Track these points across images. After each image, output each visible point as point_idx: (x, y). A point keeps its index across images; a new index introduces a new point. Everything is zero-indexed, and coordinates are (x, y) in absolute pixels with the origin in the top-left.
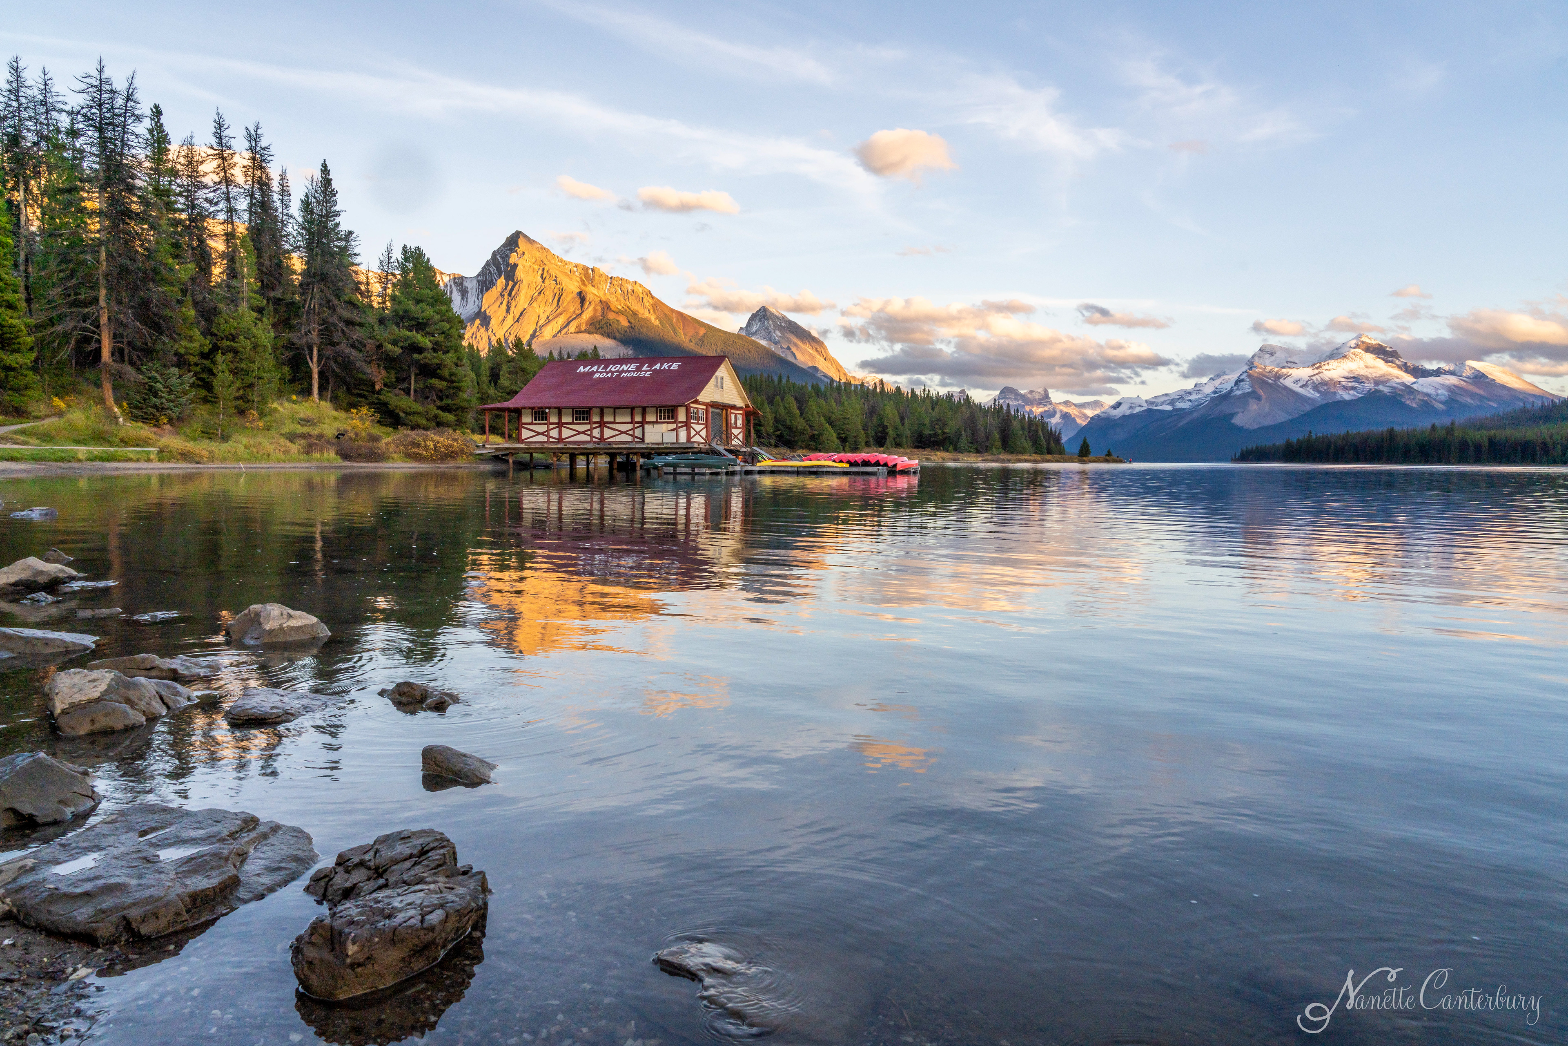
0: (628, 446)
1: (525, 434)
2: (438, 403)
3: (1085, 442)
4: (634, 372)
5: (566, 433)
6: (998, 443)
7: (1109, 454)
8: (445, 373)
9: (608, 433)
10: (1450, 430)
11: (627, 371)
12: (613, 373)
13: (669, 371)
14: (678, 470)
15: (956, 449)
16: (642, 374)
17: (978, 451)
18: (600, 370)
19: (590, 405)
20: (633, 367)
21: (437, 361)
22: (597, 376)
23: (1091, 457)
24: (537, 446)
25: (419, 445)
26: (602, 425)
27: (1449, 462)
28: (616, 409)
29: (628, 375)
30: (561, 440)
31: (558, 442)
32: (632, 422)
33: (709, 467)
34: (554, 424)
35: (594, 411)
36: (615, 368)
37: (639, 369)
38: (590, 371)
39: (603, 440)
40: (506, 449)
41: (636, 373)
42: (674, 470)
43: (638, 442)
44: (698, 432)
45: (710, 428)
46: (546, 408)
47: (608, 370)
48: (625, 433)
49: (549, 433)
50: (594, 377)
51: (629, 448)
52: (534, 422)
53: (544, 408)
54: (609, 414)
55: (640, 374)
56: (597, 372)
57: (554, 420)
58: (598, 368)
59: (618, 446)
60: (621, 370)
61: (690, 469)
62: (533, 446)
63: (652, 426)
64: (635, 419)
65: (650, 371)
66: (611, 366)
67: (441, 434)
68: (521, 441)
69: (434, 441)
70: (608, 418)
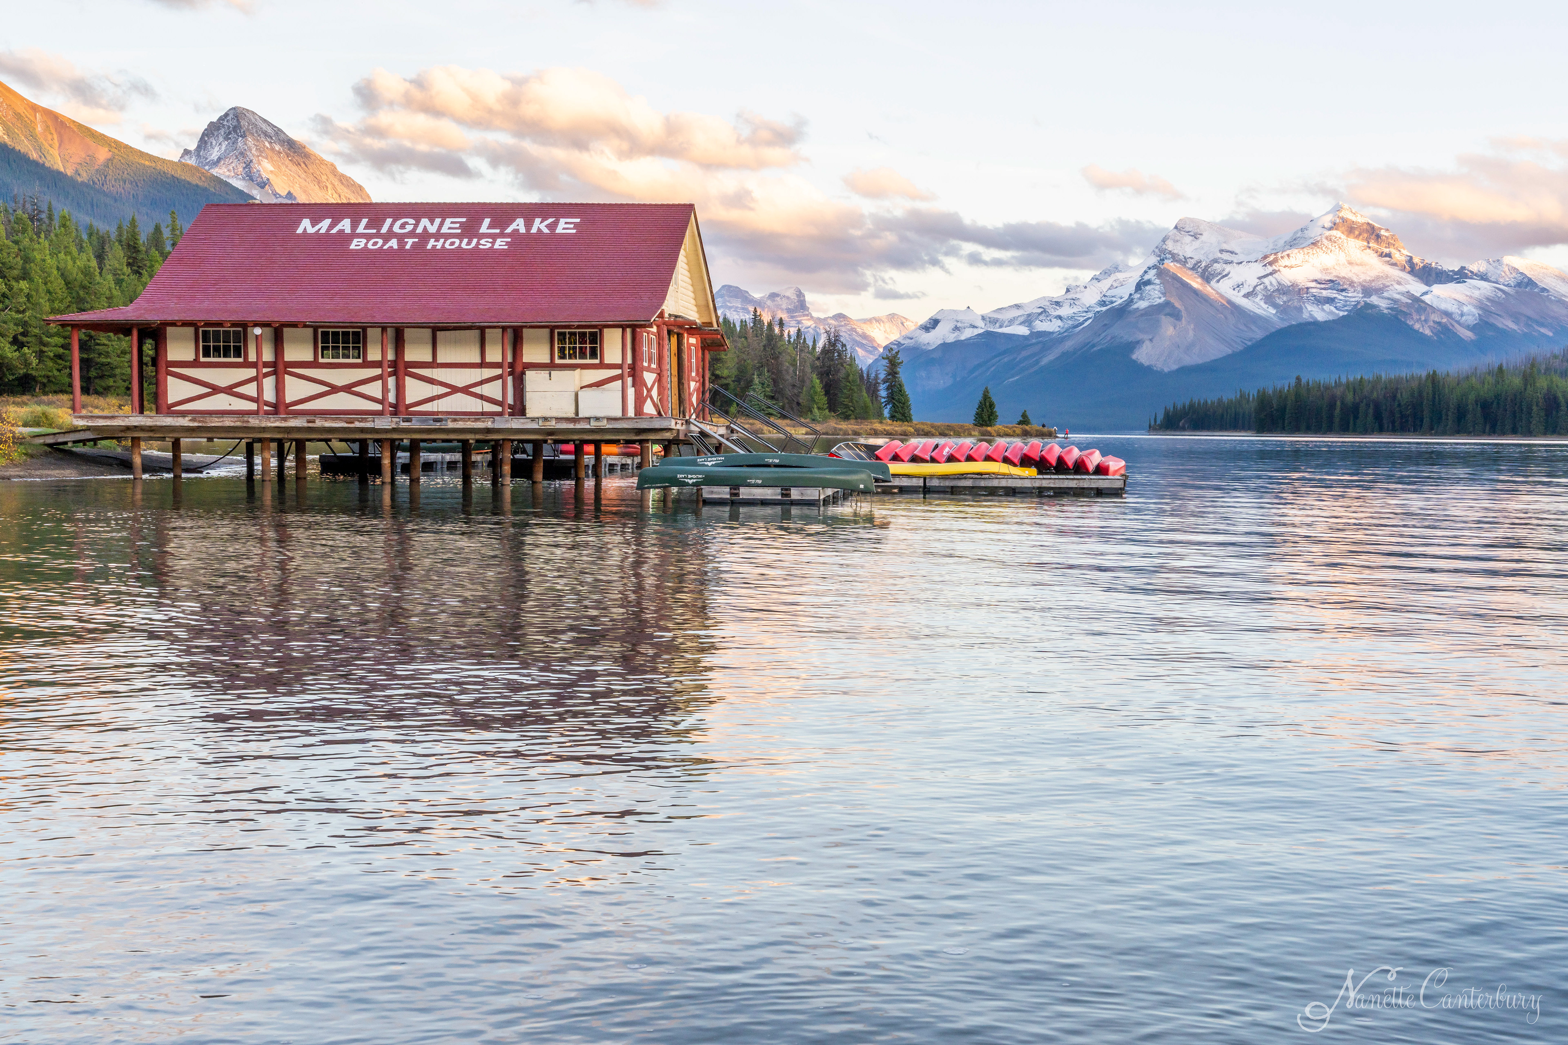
0: (489, 424)
1: (176, 390)
3: (986, 396)
4: (460, 237)
5: (295, 389)
7: (1025, 421)
9: (415, 390)
11: (438, 236)
12: (401, 238)
13: (553, 237)
14: (745, 493)
16: (485, 244)
18: (361, 229)
19: (363, 318)
20: (450, 225)
22: (357, 244)
23: (998, 427)
24: (228, 422)
26: (400, 368)
28: (436, 332)
29: (447, 246)
30: (282, 408)
31: (276, 413)
32: (483, 364)
33: (824, 484)
34: (266, 365)
35: (373, 334)
36: (403, 226)
37: (470, 230)
38: (334, 231)
39: (402, 408)
40: (128, 428)
41: (466, 240)
42: (731, 494)
43: (510, 414)
44: (649, 391)
45: (664, 380)
46: (256, 324)
47: (384, 230)
48: (466, 390)
49: (250, 390)
50: (352, 247)
51: (488, 431)
52: (202, 359)
53: (244, 325)
54: (418, 341)
55: (478, 243)
56: (354, 235)
57: (268, 355)
58: (355, 225)
59: (460, 425)
60: (419, 230)
61: (779, 490)
62: (215, 422)
63: (544, 374)
64: (494, 354)
65: (502, 235)
66: (389, 221)
68: (168, 410)
70: (416, 353)
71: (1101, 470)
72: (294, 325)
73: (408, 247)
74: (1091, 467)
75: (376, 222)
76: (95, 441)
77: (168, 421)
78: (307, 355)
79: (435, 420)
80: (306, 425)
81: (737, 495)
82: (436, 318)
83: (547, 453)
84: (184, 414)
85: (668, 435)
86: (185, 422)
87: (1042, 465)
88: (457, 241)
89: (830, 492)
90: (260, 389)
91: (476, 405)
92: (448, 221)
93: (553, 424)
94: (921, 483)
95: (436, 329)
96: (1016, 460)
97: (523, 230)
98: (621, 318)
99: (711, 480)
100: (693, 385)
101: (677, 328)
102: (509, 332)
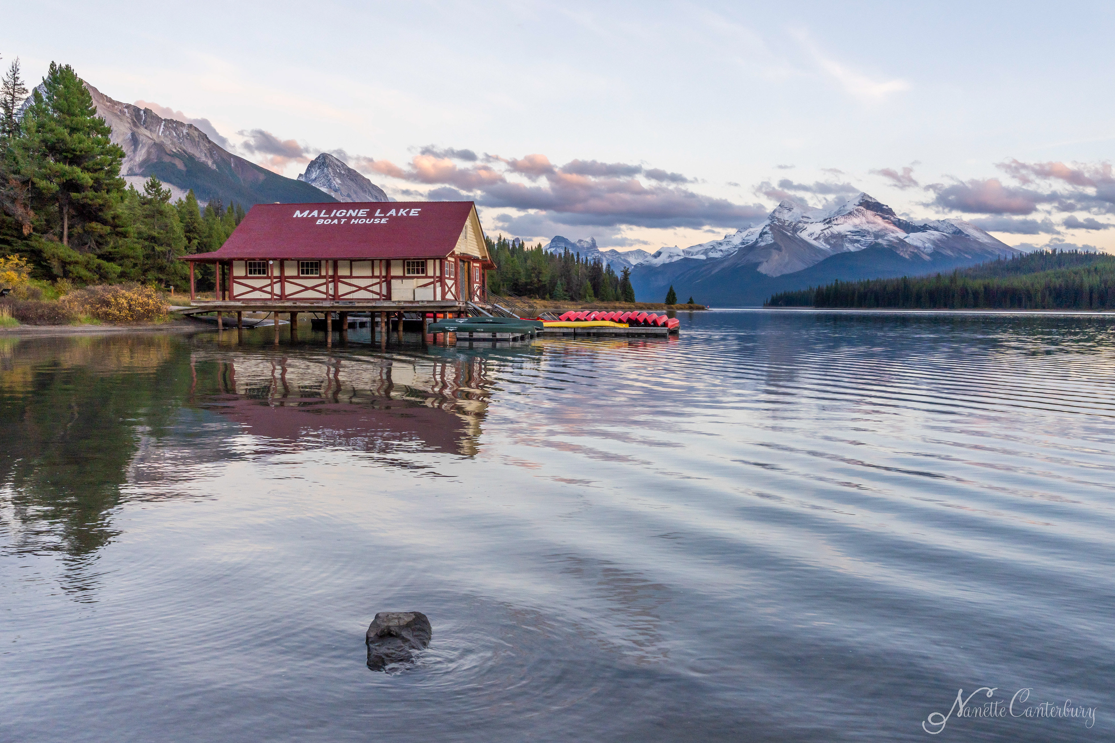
0: (374, 304)
1: (237, 289)
2: (98, 251)
3: (671, 290)
4: (366, 218)
5: (290, 289)
6: (592, 292)
7: (691, 301)
8: (108, 215)
9: (343, 289)
10: (953, 279)
11: (356, 218)
12: (339, 219)
13: (408, 217)
14: (475, 335)
15: (553, 297)
16: (377, 221)
17: (572, 299)
18: (322, 215)
19: (319, 256)
20: (362, 212)
21: (100, 201)
22: (319, 222)
23: (677, 305)
24: (258, 304)
25: (108, 304)
26: (336, 279)
27: (952, 307)
28: (352, 262)
29: (360, 222)
30: (283, 297)
31: (281, 299)
32: (373, 277)
33: (513, 331)
34: (276, 278)
35: (323, 263)
36: (341, 214)
37: (370, 215)
38: (310, 216)
39: (336, 297)
40: (216, 307)
41: (368, 220)
42: (470, 336)
43: (384, 299)
44: (449, 289)
45: (458, 283)
46: (270, 259)
47: (332, 215)
48: (365, 289)
49: (268, 289)
50: (317, 223)
51: (374, 307)
52: (249, 275)
53: (267, 260)
54: (344, 266)
55: (374, 221)
56: (319, 218)
57: (276, 273)
58: (319, 214)
59: (361, 305)
60: (348, 215)
61: (491, 334)
62: (253, 304)
63: (400, 281)
64: (377, 273)
65: (385, 217)
66: (335, 211)
67: (130, 289)
68: (233, 298)
69: (126, 298)
70: (343, 272)
71: (665, 325)
72: (287, 259)
73: (342, 223)
74: (659, 324)
75: (328, 212)
76: (207, 312)
77: (232, 303)
78: (295, 273)
79: (350, 303)
80: (292, 305)
81: (472, 336)
82: (350, 256)
83: (408, 318)
84: (239, 300)
85: (459, 309)
86: (239, 304)
87: (633, 322)
88: (364, 220)
89: (518, 335)
90: (272, 289)
91: (370, 296)
92: (361, 210)
93: (402, 304)
94: (573, 331)
95: (352, 261)
96: (625, 321)
97: (394, 215)
98: (433, 255)
99: (459, 329)
100: (475, 285)
101: (466, 259)
102: (384, 262)
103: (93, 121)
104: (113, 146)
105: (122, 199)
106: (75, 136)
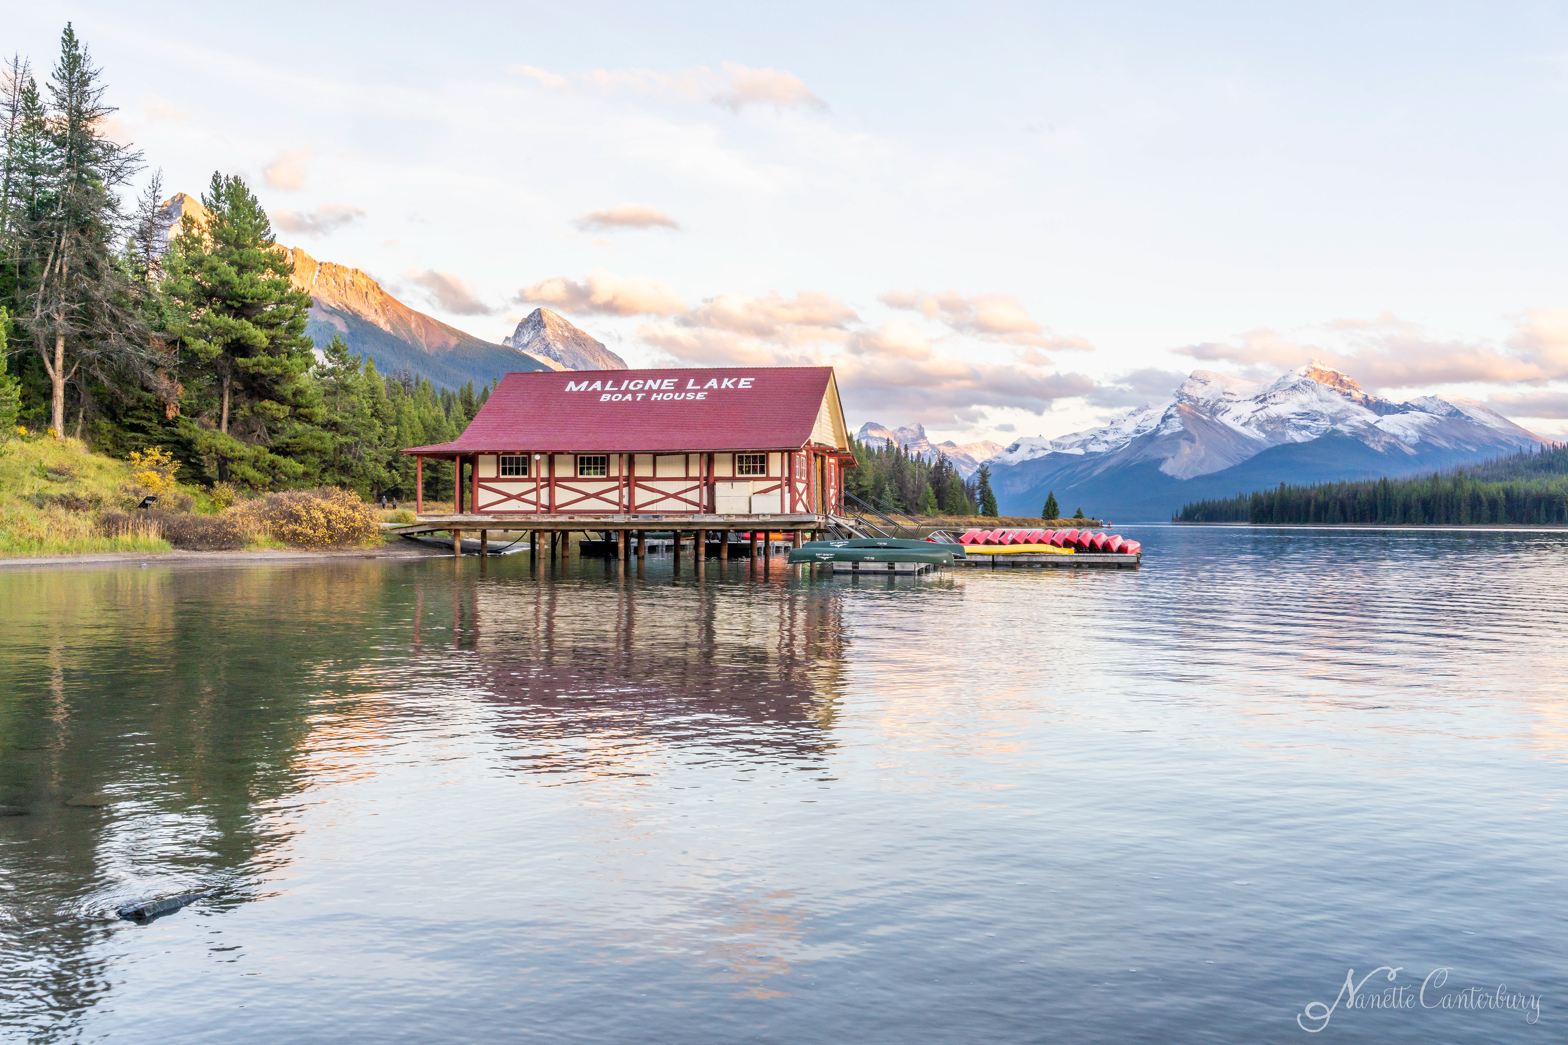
0: (690, 519)
1: (484, 497)
2: (271, 443)
3: (1051, 498)
4: (673, 392)
5: (562, 496)
6: (935, 502)
7: (1079, 515)
8: (287, 389)
9: (641, 496)
10: (1457, 480)
11: (658, 391)
12: (634, 393)
13: (736, 391)
14: (862, 566)
15: (879, 508)
16: (690, 396)
17: (907, 512)
18: (607, 388)
19: (608, 448)
20: (667, 384)
21: (278, 370)
22: (604, 398)
23: (1060, 520)
24: (517, 519)
25: (294, 518)
26: (631, 482)
28: (656, 456)
29: (665, 398)
30: (553, 509)
31: (549, 512)
32: (687, 478)
33: (919, 560)
34: (543, 480)
35: (614, 458)
36: (635, 386)
37: (680, 387)
38: (590, 389)
39: (632, 509)
40: (452, 523)
41: (677, 394)
42: (854, 567)
43: (705, 512)
44: (800, 495)
45: (811, 487)
46: (537, 453)
47: (623, 388)
48: (675, 496)
49: (532, 497)
50: (602, 400)
51: (690, 524)
52: (501, 477)
53: (529, 453)
54: (643, 463)
55: (685, 396)
56: (603, 392)
57: (544, 473)
58: (604, 385)
59: (671, 520)
60: (646, 388)
61: (886, 564)
62: (508, 519)
63: (728, 484)
64: (694, 472)
65: (702, 390)
66: (626, 382)
67: (326, 496)
68: (479, 511)
69: (323, 510)
70: (642, 470)
71: (1122, 550)
72: (561, 453)
73: (638, 399)
74: (1115, 548)
75: (618, 383)
76: (432, 532)
78: (570, 473)
79: (654, 517)
80: (568, 520)
81: (857, 567)
82: (655, 447)
83: (732, 539)
84: (489, 513)
85: (813, 526)
87: (1079, 547)
88: (671, 395)
89: (923, 565)
90: (538, 497)
91: (681, 506)
92: (666, 381)
93: (733, 519)
94: (990, 559)
95: (656, 454)
96: (1060, 543)
97: (716, 387)
98: (780, 445)
99: (839, 557)
100: (832, 491)
101: (821, 452)
102: (705, 456)
103: (270, 255)
104: (298, 291)
105: (308, 365)
106: (245, 277)
